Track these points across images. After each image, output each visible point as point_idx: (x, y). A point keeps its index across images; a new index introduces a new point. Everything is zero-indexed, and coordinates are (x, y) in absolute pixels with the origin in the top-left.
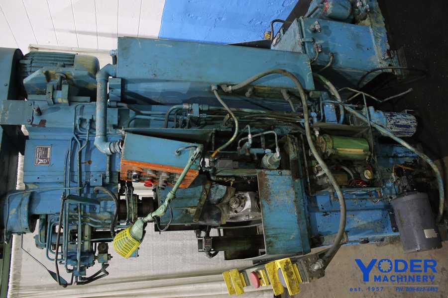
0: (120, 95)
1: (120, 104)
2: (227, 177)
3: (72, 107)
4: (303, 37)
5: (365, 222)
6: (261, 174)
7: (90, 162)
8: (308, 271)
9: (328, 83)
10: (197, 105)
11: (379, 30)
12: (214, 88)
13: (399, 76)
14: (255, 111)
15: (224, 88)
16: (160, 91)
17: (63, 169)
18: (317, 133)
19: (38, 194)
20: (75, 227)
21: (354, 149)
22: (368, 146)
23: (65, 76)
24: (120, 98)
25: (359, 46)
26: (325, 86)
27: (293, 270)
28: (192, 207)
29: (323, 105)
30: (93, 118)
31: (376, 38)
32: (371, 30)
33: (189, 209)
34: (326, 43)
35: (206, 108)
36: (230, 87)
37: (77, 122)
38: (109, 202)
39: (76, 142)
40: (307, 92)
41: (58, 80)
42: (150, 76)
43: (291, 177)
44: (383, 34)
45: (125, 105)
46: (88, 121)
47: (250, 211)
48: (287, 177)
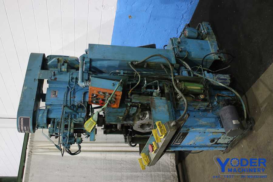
0: (89, 67)
1: (89, 72)
2: (137, 103)
3: (68, 74)
4: (173, 45)
5: (206, 123)
6: (151, 98)
7: (75, 97)
8: (169, 126)
9: (184, 62)
10: (122, 71)
11: (213, 42)
12: (129, 63)
13: (224, 61)
14: (148, 73)
15: (134, 63)
16: (106, 66)
17: (63, 100)
18: (178, 81)
19: (51, 110)
20: (67, 123)
21: (195, 87)
22: (203, 86)
23: (65, 61)
24: (89, 69)
25: (202, 49)
26: (183, 65)
27: (162, 126)
28: (121, 116)
29: (182, 71)
30: (77, 77)
31: (211, 45)
32: (209, 42)
33: (119, 117)
34: (185, 48)
35: (126, 72)
36: (137, 62)
37: (70, 78)
38: (83, 113)
39: (69, 89)
40: (172, 65)
41: (63, 62)
42: (102, 58)
43: (166, 100)
44: (215, 43)
45: (91, 72)
46: (75, 78)
47: (148, 119)
48: (164, 100)
